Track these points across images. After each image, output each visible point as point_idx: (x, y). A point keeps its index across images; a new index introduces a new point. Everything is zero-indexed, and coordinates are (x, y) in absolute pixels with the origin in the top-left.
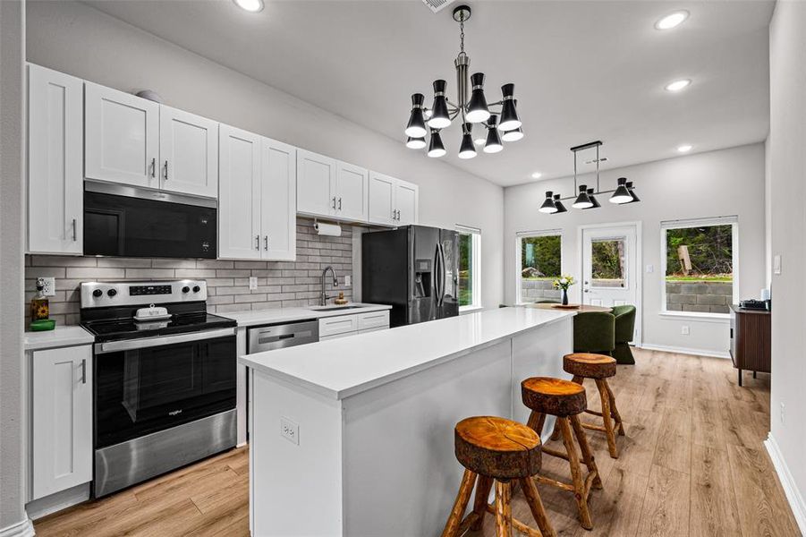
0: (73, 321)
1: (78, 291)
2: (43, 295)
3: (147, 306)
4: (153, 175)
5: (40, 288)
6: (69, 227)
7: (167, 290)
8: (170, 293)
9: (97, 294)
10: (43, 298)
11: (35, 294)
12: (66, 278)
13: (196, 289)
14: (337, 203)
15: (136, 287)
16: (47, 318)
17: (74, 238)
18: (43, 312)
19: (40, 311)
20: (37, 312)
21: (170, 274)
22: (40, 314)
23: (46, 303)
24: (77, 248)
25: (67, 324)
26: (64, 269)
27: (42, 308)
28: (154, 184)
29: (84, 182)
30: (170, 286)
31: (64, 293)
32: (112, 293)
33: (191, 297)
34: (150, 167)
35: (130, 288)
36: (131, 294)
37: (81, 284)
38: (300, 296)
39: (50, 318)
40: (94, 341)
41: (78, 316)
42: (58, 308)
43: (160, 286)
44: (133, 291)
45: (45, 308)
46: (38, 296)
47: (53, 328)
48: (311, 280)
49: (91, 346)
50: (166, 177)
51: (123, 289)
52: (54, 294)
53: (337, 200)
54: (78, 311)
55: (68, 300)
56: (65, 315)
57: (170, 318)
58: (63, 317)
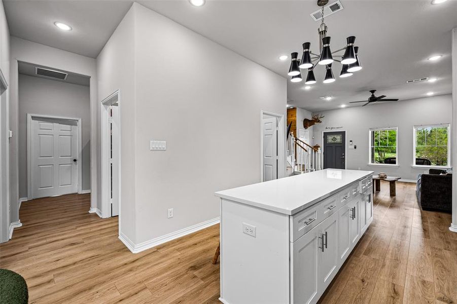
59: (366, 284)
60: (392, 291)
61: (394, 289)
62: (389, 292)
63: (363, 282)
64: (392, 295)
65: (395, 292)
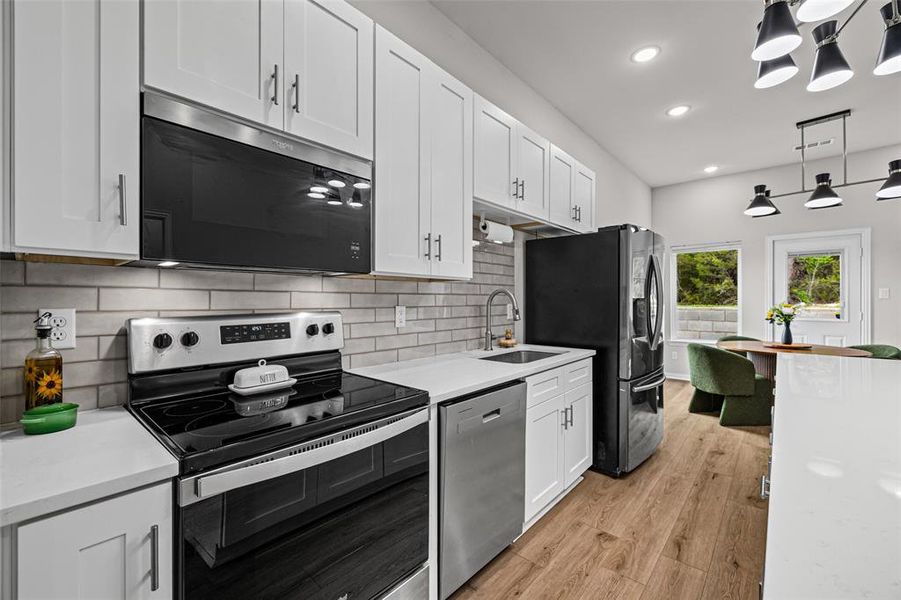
0: (113, 398)
1: (124, 337)
2: (49, 349)
3: (253, 363)
4: (274, 99)
5: (43, 333)
6: (109, 194)
7: (283, 331)
8: (288, 336)
9: (162, 342)
10: (51, 354)
11: (33, 345)
12: (98, 311)
13: (328, 329)
14: (518, 189)
15: (232, 327)
16: (59, 399)
17: (122, 219)
18: (51, 385)
19: (43, 383)
20: (37, 386)
21: (282, 301)
22: (44, 391)
23: (57, 365)
24: (127, 243)
25: (101, 407)
26: (95, 291)
27: (47, 378)
28: (275, 120)
29: (142, 95)
30: (287, 325)
31: (94, 341)
32: (189, 340)
33: (320, 343)
34: (268, 84)
35: (223, 328)
36: (224, 342)
37: (129, 321)
38: (457, 336)
39: (68, 398)
40: (176, 472)
41: (123, 387)
42: (82, 373)
43: (271, 325)
44: (229, 335)
45: (55, 377)
46: (40, 350)
47: (72, 424)
48: (467, 311)
49: (169, 485)
50: (295, 107)
51: (210, 332)
52: (74, 344)
53: (520, 183)
54: (124, 378)
55: (102, 355)
56: (97, 386)
57: (294, 387)
58: (92, 392)
59: (730, 557)
60: (684, 547)
61: (680, 550)
62: (689, 545)
63: (735, 563)
64: (684, 541)
65: (679, 545)
